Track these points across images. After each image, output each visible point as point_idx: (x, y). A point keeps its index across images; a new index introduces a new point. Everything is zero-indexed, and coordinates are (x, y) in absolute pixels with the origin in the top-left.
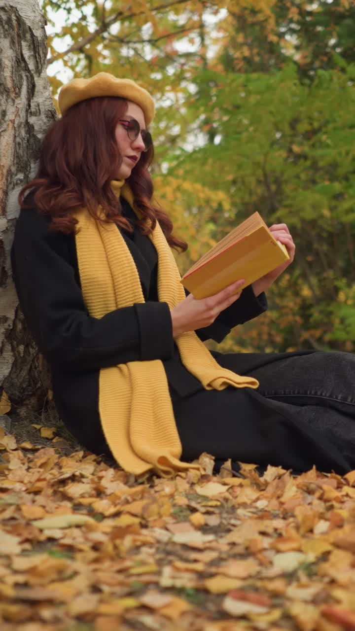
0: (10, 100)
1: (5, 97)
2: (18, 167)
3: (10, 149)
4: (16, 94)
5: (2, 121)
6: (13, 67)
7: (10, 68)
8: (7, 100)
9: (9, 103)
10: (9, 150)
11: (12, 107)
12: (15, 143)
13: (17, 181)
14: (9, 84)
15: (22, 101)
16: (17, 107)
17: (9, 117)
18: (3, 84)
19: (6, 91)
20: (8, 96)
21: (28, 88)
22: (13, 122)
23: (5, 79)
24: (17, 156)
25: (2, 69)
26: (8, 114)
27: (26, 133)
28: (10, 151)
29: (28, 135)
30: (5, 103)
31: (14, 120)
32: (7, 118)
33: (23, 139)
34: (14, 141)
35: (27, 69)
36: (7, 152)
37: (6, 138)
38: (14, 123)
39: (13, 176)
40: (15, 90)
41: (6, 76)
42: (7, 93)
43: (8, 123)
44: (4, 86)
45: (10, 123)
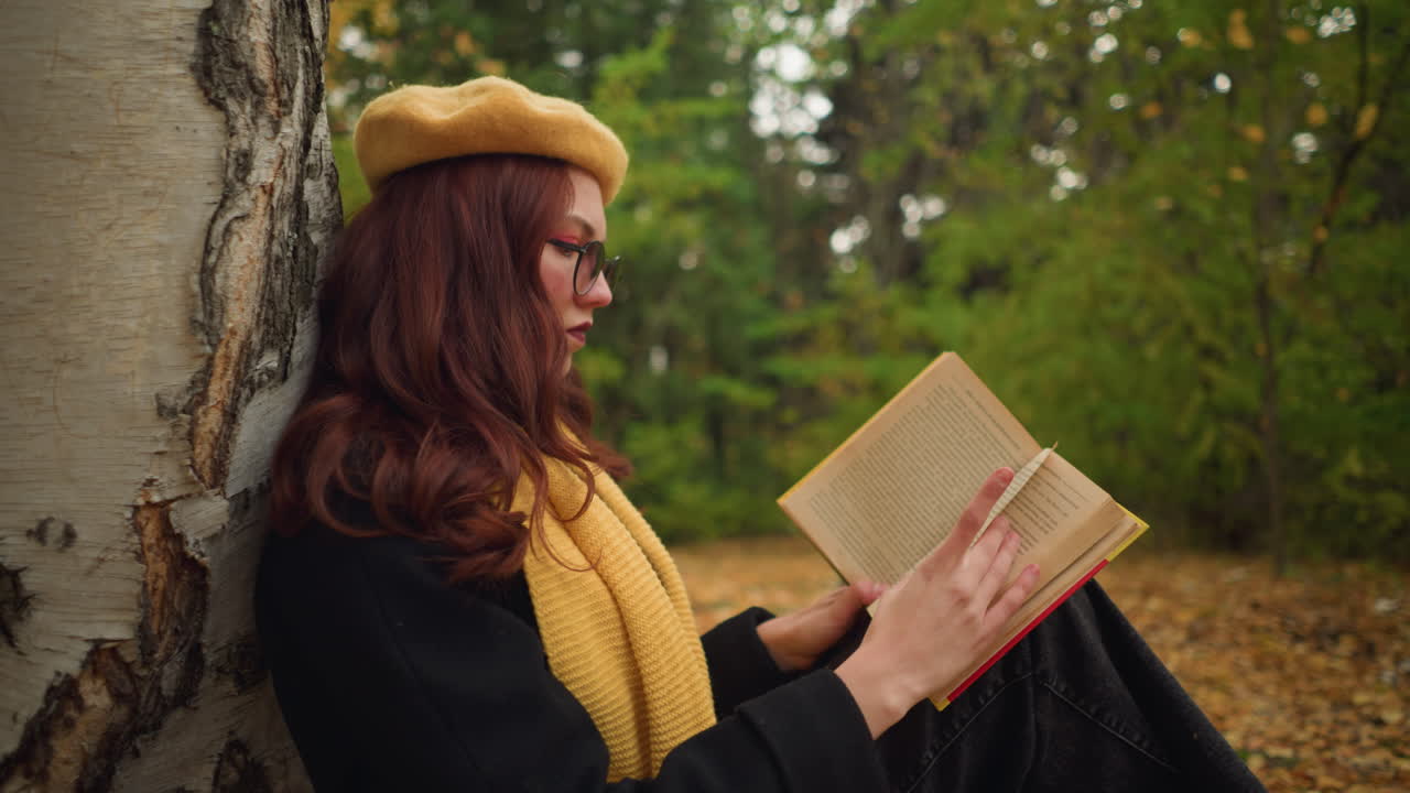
0: (262, 121)
1: (248, 108)
2: (267, 332)
3: (255, 276)
4: (280, 103)
5: (239, 186)
6: (275, 19)
7: (267, 20)
8: (254, 119)
9: (261, 131)
10: (251, 280)
11: (268, 143)
12: (270, 260)
13: (261, 374)
14: (264, 71)
15: (292, 129)
16: (280, 144)
17: (259, 176)
18: (246, 65)
19: (255, 90)
20: (258, 106)
21: (306, 92)
22: (269, 190)
23: (252, 50)
24: (268, 299)
25: (246, 17)
26: (256, 163)
27: (291, 229)
28: (254, 285)
29: (296, 236)
30: (249, 129)
31: (272, 184)
32: (252, 178)
33: (284, 245)
34: (268, 252)
35: (307, 32)
36: (246, 287)
37: (247, 242)
38: (271, 195)
39: (253, 362)
40: (277, 93)
41: (254, 44)
42: (255, 98)
43: (254, 193)
44: (247, 71)
45: (260, 192)
